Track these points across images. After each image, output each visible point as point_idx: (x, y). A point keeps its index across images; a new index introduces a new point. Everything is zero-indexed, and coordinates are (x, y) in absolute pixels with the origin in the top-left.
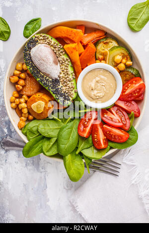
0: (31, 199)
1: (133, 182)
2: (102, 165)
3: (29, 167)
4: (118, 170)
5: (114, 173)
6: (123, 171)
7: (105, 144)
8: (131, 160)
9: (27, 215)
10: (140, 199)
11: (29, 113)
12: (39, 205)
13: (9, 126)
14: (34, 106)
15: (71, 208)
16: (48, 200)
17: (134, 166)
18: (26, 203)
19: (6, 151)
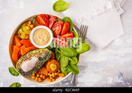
0: (102, 70)
1: (90, 18)
2: (83, 34)
3: (86, 71)
4: (84, 26)
5: (86, 28)
6: (85, 24)
7: (71, 33)
8: (79, 20)
9: (111, 72)
10: (99, 14)
11: (57, 72)
12: (105, 65)
13: (64, 82)
14: (53, 70)
15: (106, 49)
16: (102, 61)
17: (82, 18)
18: (105, 72)
19: (77, 83)
